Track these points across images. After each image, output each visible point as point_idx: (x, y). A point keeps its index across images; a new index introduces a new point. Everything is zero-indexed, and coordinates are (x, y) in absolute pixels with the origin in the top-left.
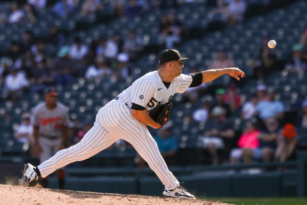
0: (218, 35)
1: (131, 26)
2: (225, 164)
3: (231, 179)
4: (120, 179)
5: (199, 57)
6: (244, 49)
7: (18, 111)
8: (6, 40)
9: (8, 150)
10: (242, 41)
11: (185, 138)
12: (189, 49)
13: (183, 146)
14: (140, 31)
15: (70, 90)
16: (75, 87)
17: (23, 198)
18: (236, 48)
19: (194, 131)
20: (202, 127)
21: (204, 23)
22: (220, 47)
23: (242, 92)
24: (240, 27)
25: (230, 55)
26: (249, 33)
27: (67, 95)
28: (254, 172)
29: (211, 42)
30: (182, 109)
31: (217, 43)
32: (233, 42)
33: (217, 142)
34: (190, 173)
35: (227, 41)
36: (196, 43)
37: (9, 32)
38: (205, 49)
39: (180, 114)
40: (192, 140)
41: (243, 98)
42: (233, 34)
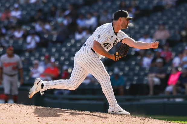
0: (159, 14)
1: (105, 7)
2: (161, 95)
3: (164, 104)
4: (94, 102)
5: (147, 27)
6: (175, 23)
7: (32, 58)
8: (27, 14)
9: (26, 82)
10: (175, 18)
11: (136, 78)
12: (141, 23)
13: (134, 83)
14: (110, 11)
15: (65, 46)
16: (69, 45)
17: (27, 113)
18: (171, 22)
19: (142, 73)
20: (147, 71)
21: (151, 7)
22: (161, 22)
23: (173, 50)
24: (173, 10)
25: (167, 27)
26: (179, 14)
27: (64, 49)
28: (178, 100)
29: (155, 18)
30: (135, 60)
31: (159, 19)
32: (169, 19)
33: (157, 80)
34: (138, 100)
35: (165, 18)
36: (145, 19)
37: (29, 9)
38: (151, 23)
39: (133, 63)
40: (141, 79)
41: (173, 54)
42: (169, 14)
